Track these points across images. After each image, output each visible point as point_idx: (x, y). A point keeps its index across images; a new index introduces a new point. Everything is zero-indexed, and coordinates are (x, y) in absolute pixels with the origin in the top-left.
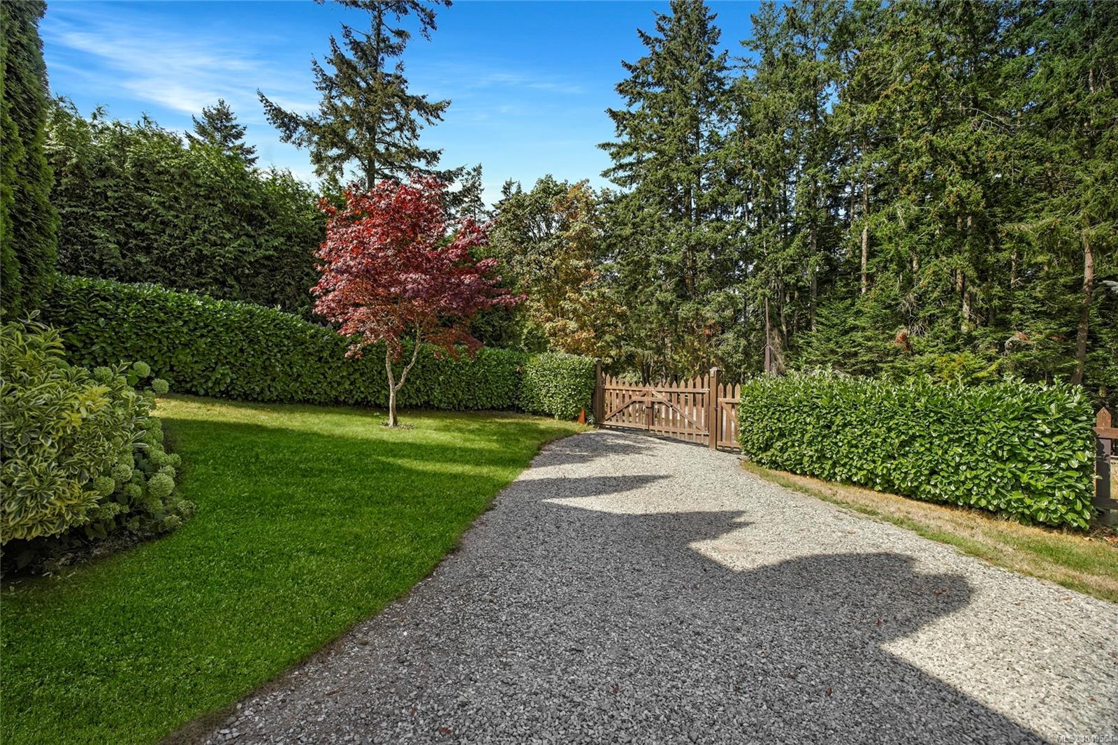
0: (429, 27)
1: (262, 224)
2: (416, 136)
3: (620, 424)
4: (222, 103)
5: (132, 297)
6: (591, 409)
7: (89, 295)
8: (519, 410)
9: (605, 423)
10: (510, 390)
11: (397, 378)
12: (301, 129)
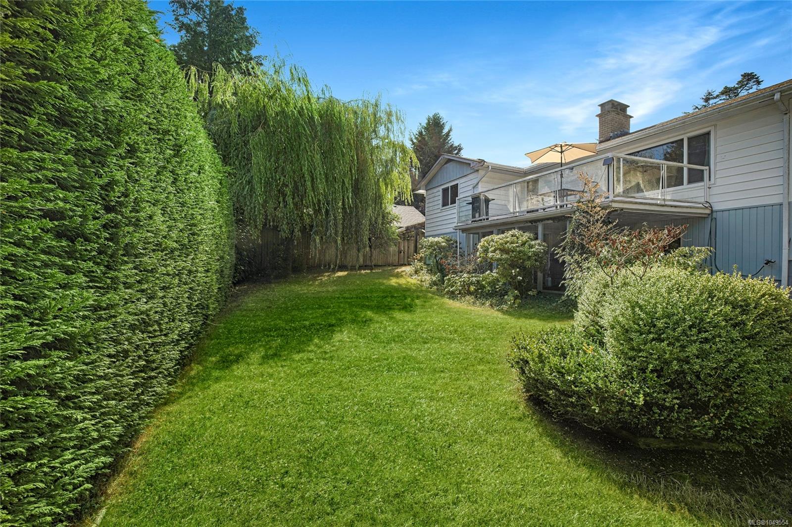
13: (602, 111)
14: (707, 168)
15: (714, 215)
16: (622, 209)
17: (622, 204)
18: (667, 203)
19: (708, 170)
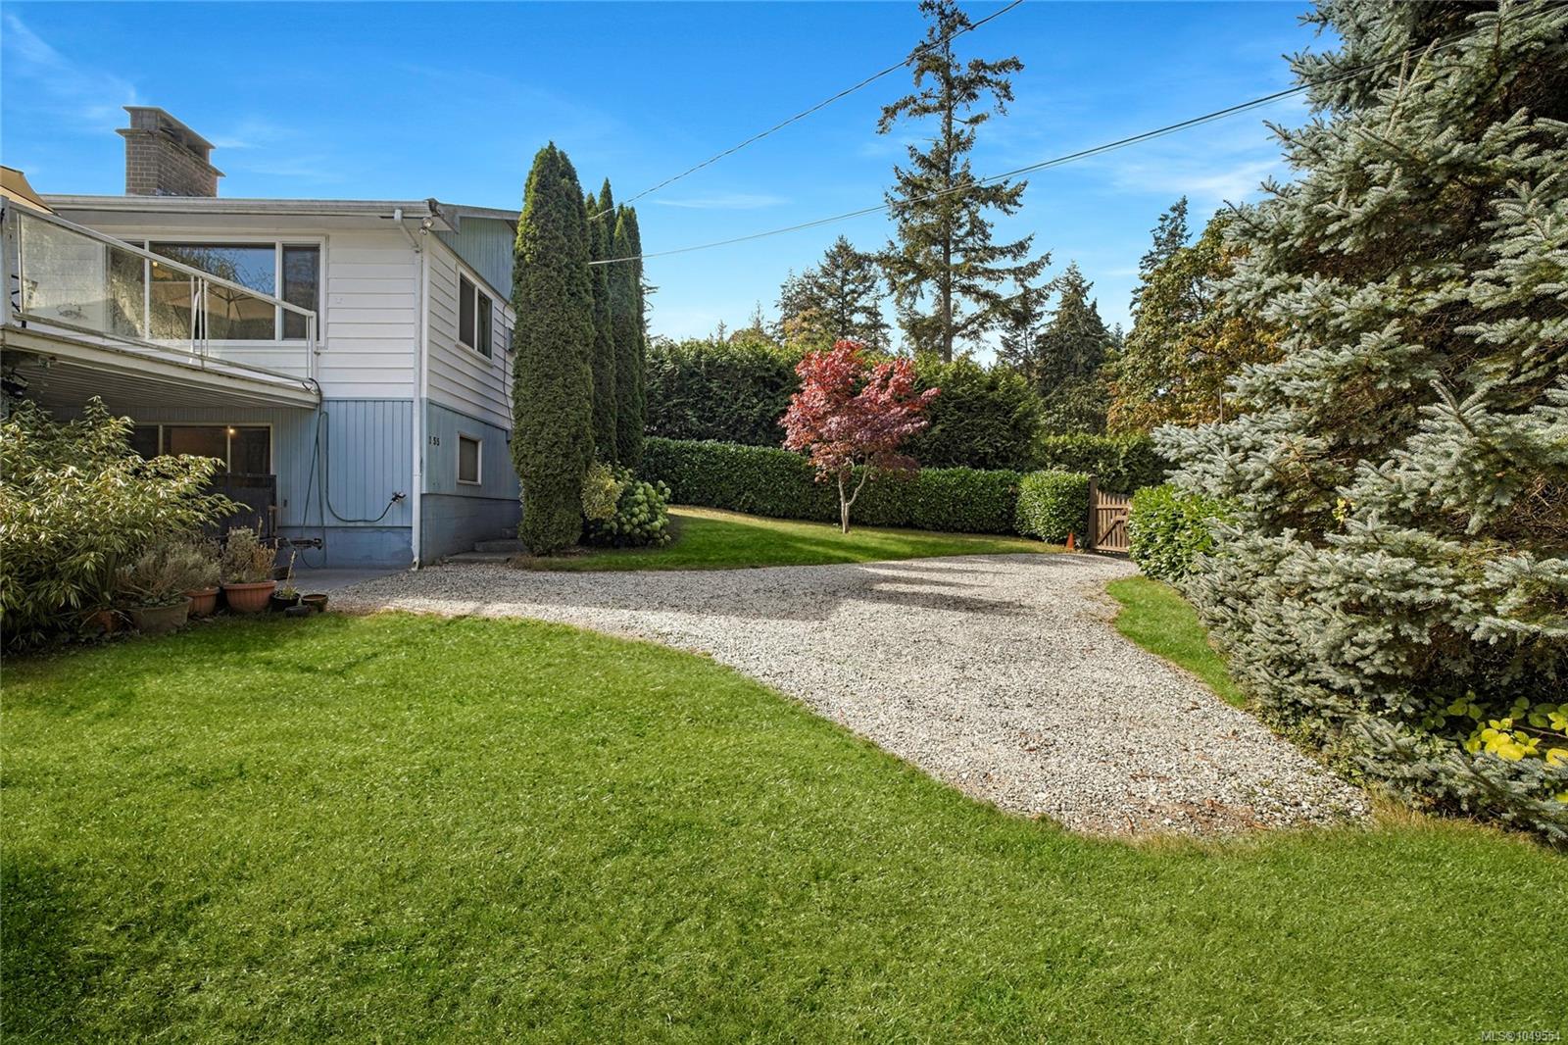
0: (1004, 100)
1: (779, 386)
2: (987, 237)
3: (1109, 548)
4: (841, 239)
5: (700, 449)
6: (1082, 532)
7: (681, 451)
8: (1014, 534)
9: (1099, 547)
10: (1003, 512)
11: (848, 499)
12: (874, 265)
13: (134, 124)
14: (313, 313)
15: (325, 407)
16: (53, 357)
17: (50, 344)
18: (207, 364)
19: (315, 319)
